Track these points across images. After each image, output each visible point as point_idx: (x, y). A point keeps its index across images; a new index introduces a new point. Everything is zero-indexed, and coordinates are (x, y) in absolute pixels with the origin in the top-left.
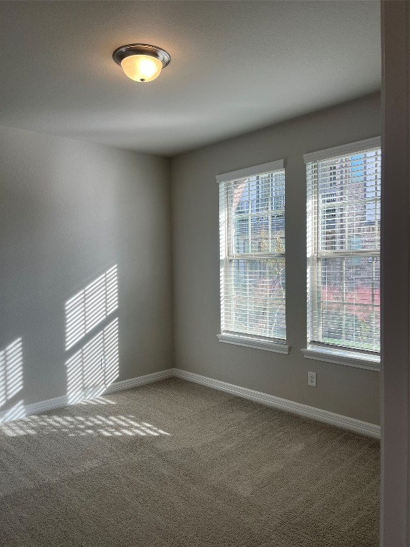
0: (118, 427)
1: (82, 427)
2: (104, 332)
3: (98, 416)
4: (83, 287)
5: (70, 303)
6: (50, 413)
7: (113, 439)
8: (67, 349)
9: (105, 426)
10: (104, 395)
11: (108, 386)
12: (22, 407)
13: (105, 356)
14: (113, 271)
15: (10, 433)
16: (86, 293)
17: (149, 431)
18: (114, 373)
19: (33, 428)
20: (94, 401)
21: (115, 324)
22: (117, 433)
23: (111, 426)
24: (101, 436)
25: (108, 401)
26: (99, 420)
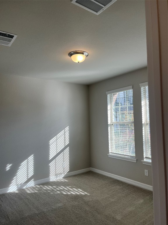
0: (69, 191)
1: (56, 190)
2: (64, 152)
3: (61, 186)
4: (56, 135)
5: (51, 141)
6: (43, 184)
7: (67, 195)
8: (50, 159)
9: (64, 190)
10: (63, 178)
11: (65, 174)
12: (33, 182)
13: (64, 162)
14: (67, 129)
15: (28, 192)
16: (57, 137)
17: (81, 193)
18: (67, 169)
19: (37, 190)
20: (59, 180)
21: (68, 149)
22: (69, 193)
23: (66, 190)
24: (62, 194)
25: (65, 180)
26: (62, 188)
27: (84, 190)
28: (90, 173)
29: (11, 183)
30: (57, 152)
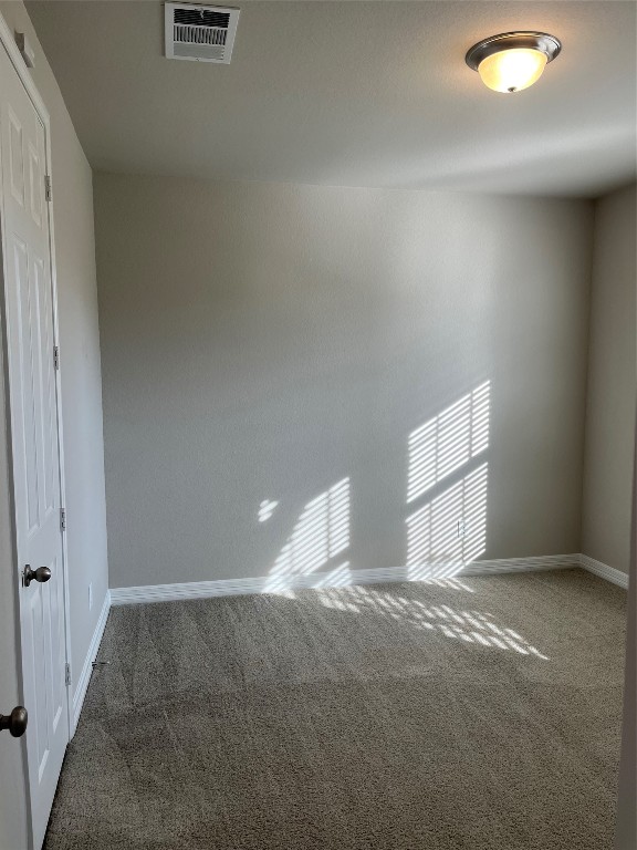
0: (469, 629)
1: (419, 616)
2: (465, 482)
3: (444, 607)
4: (435, 412)
5: (415, 436)
6: (382, 587)
7: (457, 643)
8: (409, 501)
9: (450, 623)
10: (460, 576)
11: (468, 563)
12: (347, 570)
13: (465, 519)
14: (483, 391)
15: (326, 602)
16: (441, 422)
17: (515, 646)
18: (478, 546)
19: (356, 604)
20: (442, 582)
21: (482, 471)
22: (467, 638)
23: (458, 624)
24: (440, 634)
25: (464, 587)
26: (443, 612)
27: (531, 638)
28: (576, 576)
29: (273, 565)
30: (437, 477)
